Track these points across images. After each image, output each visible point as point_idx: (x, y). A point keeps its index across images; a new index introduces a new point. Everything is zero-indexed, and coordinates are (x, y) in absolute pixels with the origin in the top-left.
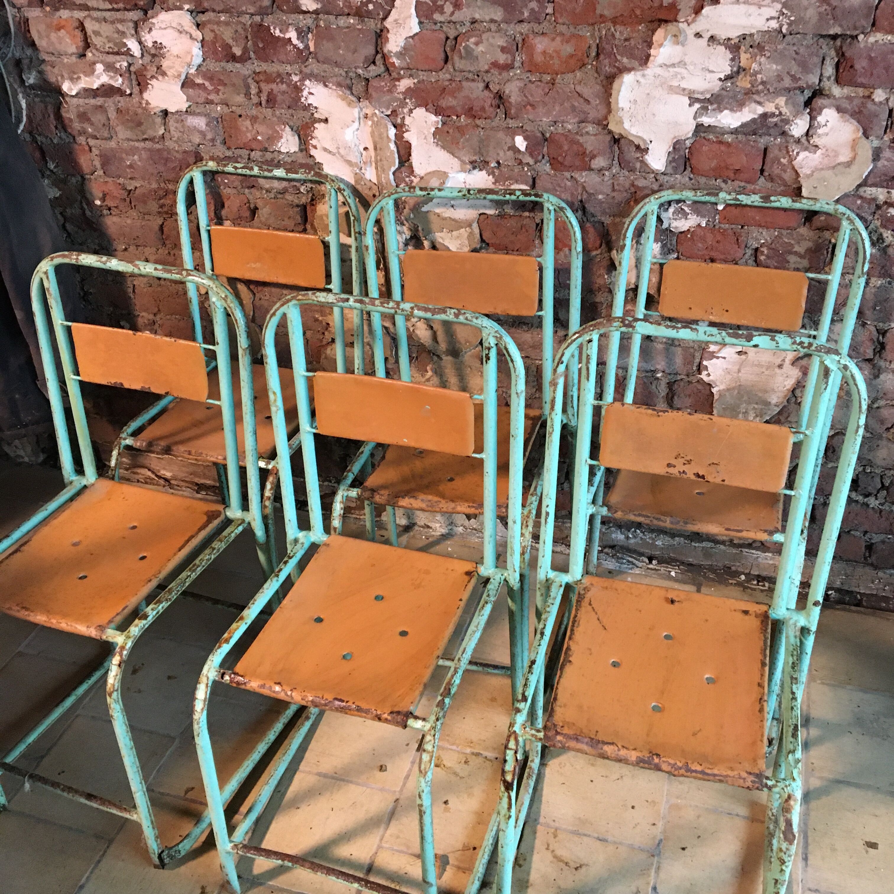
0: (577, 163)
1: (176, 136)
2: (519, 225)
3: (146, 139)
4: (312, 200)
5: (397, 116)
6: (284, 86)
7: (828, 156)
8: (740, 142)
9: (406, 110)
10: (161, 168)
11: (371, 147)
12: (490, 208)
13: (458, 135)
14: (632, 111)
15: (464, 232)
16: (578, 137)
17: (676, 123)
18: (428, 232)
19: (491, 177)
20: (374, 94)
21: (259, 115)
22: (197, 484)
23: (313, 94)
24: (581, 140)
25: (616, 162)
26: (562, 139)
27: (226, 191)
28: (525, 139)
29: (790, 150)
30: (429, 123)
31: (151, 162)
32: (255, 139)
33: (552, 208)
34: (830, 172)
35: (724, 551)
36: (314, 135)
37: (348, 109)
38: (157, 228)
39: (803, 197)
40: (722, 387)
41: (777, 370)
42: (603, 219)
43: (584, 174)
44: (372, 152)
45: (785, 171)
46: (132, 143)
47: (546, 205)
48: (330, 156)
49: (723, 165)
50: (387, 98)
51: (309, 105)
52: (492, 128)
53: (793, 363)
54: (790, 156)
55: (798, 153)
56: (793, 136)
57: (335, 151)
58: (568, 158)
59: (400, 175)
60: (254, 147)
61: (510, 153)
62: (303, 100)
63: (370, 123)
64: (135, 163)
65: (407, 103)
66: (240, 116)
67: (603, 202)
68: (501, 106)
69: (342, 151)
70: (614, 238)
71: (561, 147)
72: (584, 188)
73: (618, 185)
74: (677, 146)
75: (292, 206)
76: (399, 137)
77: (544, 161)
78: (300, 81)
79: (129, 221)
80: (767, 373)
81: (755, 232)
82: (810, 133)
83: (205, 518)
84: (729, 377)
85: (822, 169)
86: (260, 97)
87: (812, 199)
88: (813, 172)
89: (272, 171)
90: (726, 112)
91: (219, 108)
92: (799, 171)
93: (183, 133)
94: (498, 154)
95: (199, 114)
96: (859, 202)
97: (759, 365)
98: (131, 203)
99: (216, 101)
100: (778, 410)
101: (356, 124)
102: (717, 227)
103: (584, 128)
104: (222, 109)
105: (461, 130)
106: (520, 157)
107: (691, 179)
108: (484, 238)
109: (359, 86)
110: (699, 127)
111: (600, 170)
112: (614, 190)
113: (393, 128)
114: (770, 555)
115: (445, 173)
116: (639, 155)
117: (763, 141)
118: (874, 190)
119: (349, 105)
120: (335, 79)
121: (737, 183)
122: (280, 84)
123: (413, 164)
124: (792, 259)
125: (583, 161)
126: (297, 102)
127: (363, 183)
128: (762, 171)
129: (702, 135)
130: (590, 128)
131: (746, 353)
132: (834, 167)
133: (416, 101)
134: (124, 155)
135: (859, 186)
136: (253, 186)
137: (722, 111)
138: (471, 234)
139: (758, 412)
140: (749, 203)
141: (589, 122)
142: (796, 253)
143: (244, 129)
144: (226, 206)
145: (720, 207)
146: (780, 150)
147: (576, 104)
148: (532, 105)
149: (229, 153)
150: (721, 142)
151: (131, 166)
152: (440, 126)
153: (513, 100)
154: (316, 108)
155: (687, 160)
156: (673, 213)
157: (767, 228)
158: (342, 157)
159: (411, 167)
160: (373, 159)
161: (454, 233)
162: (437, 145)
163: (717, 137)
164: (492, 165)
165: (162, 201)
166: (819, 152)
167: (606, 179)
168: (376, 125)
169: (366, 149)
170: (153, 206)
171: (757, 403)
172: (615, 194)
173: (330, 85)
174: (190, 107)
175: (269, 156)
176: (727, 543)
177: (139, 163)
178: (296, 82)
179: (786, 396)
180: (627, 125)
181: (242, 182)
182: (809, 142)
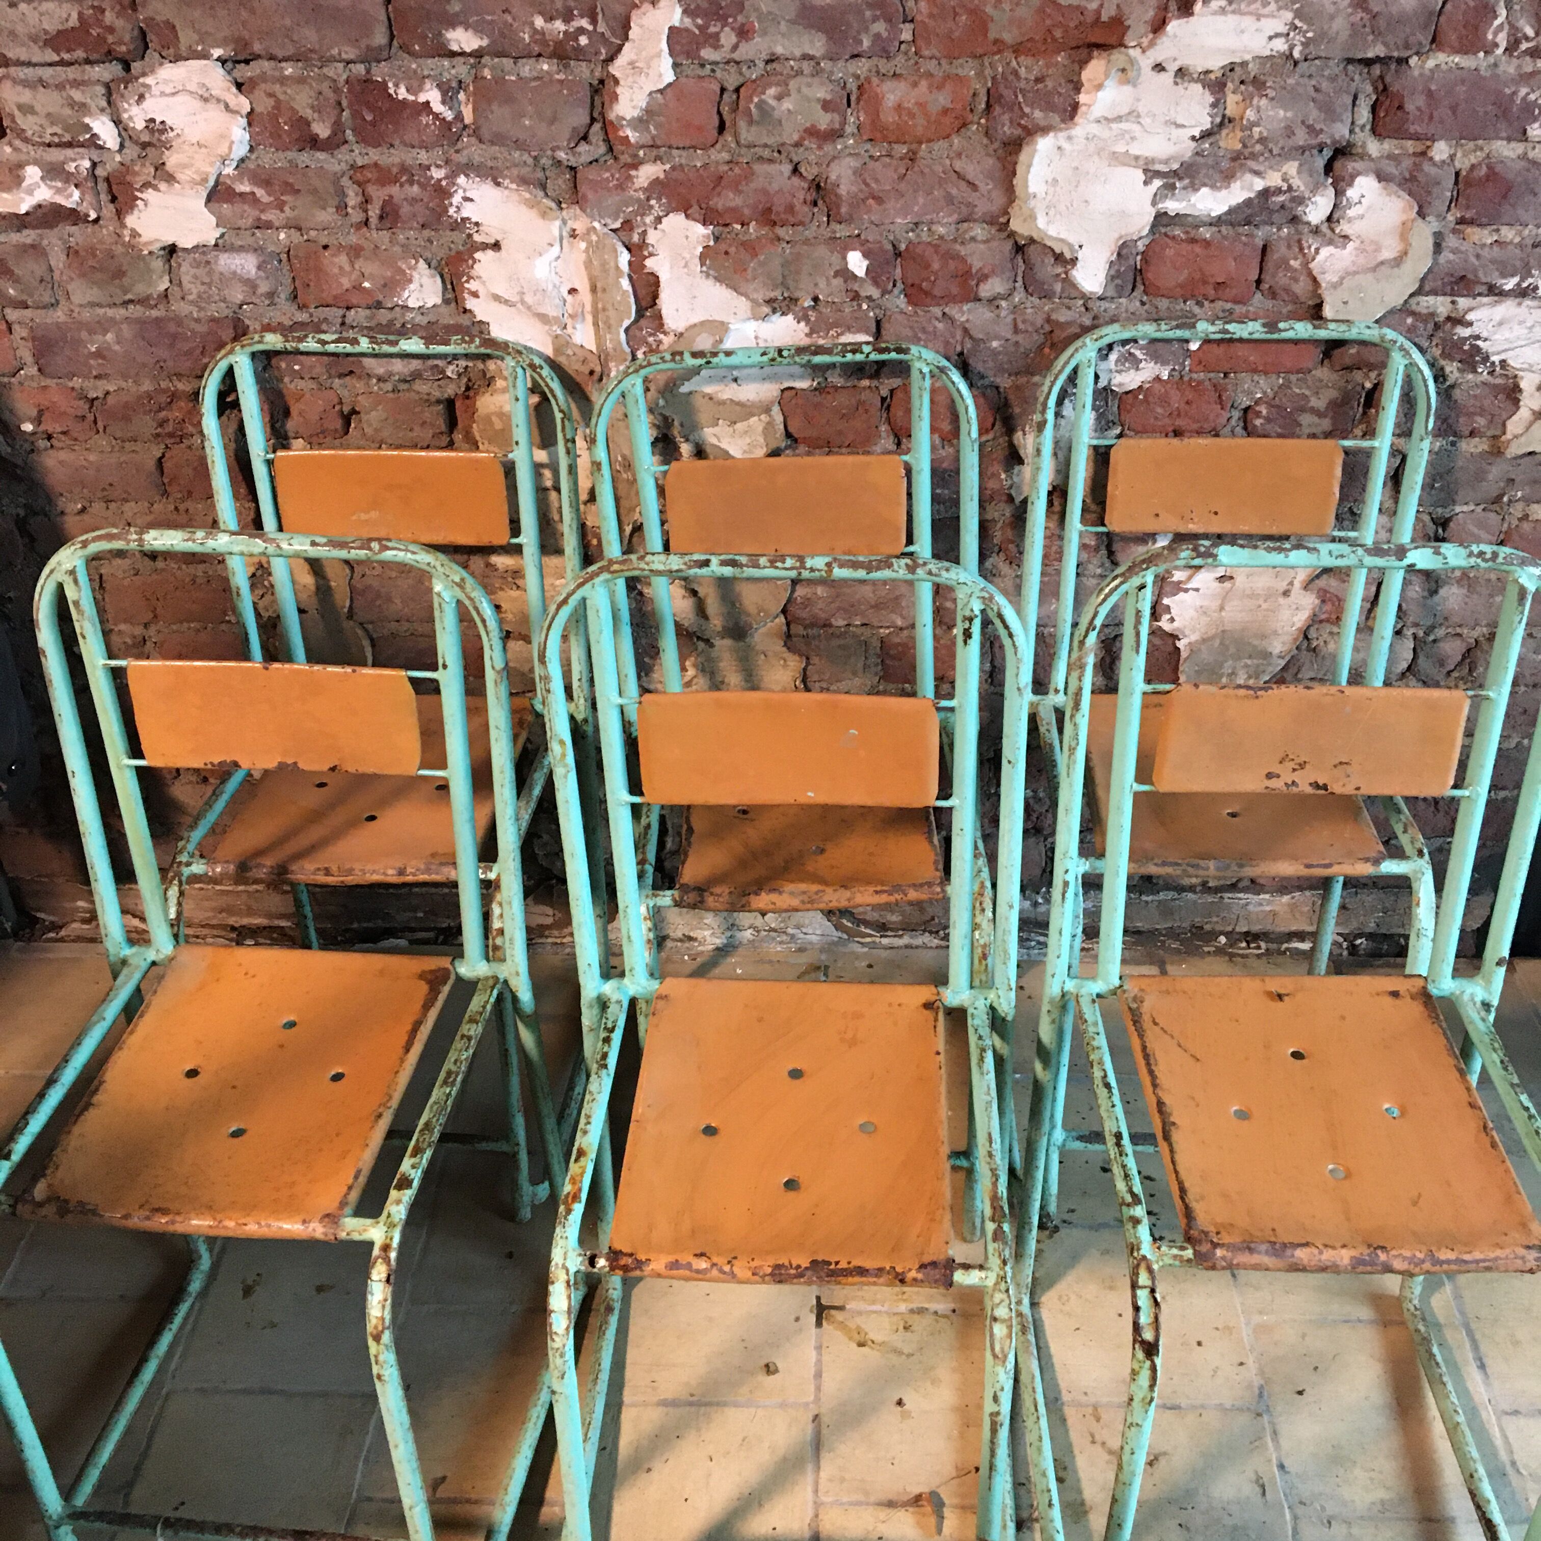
0: (955, 290)
1: (195, 291)
2: (854, 401)
3: (126, 303)
4: (468, 388)
5: (631, 229)
6: (415, 188)
7: (1365, 250)
8: (1225, 238)
9: (649, 219)
10: (163, 353)
11: (583, 286)
12: (802, 377)
13: (744, 255)
14: (1049, 198)
15: (756, 423)
16: (958, 247)
17: (1123, 214)
18: (691, 428)
19: (803, 324)
20: (590, 195)
21: (365, 244)
22: (233, 929)
23: (471, 200)
24: (963, 251)
25: (1019, 284)
26: (929, 251)
27: (291, 386)
28: (866, 255)
29: (1305, 245)
30: (693, 238)
31: (142, 343)
32: (358, 287)
33: (926, 370)
34: (1370, 276)
35: (1195, 902)
36: (473, 273)
37: (540, 222)
38: (151, 464)
39: (1327, 320)
40: (1194, 637)
41: (1281, 600)
42: (998, 380)
43: (965, 308)
44: (585, 296)
45: (1296, 280)
46: (101, 311)
47: (917, 365)
48: (504, 307)
49: (1197, 276)
50: (612, 200)
51: (463, 219)
52: (806, 242)
53: (1306, 588)
54: (1304, 255)
55: (1317, 251)
56: (1308, 223)
57: (514, 298)
58: (941, 283)
59: (638, 333)
60: (355, 301)
61: (838, 282)
62: (452, 211)
63: (583, 245)
64: (109, 349)
65: (651, 207)
66: (326, 247)
67: (999, 353)
68: (820, 203)
69: (529, 299)
70: (1017, 410)
71: (927, 266)
72: (966, 331)
73: (1024, 322)
74: (1124, 252)
75: (428, 402)
76: (637, 266)
77: (896, 291)
78: (446, 178)
79: (92, 458)
80: (1264, 606)
81: (1246, 381)
82: (1336, 216)
83: (424, 988)
84: (1204, 620)
85: (1356, 273)
86: (366, 211)
87: (1342, 321)
88: (1342, 279)
89: (396, 343)
90: (1204, 190)
91: (282, 236)
92: (1319, 278)
93: (209, 285)
94: (816, 285)
95: (241, 249)
96: (1409, 320)
97: (1253, 596)
98: (95, 422)
99: (277, 224)
100: (1282, 663)
101: (557, 248)
102: (1186, 379)
103: (966, 231)
104: (288, 236)
105: (751, 248)
106: (856, 287)
107: (1143, 303)
108: (791, 429)
109: (560, 181)
110: (1161, 219)
111: (990, 301)
112: (1016, 330)
113: (626, 252)
114: (1267, 896)
115: (722, 323)
116: (1059, 270)
117: (1260, 235)
118: (1431, 299)
119: (544, 215)
120: (515, 172)
121: (1219, 304)
122: (407, 186)
123: (664, 312)
124: (1306, 419)
125: (964, 284)
126: (440, 215)
127: (570, 352)
128: (1259, 282)
129: (1163, 230)
130: (979, 231)
131: (1231, 578)
132: (1374, 269)
133: (669, 202)
134: (84, 335)
135: (1412, 295)
136: (351, 372)
137: (1198, 190)
138: (770, 424)
139: (1251, 672)
140: (1245, 335)
141: (975, 221)
142: (1314, 411)
143: (336, 270)
144: (294, 411)
145: (1194, 346)
146: (1289, 247)
147: (954, 192)
148: (879, 200)
149: (302, 317)
150: (1193, 241)
151: (99, 354)
152: (712, 243)
153: (843, 190)
154: (477, 224)
155: (1138, 272)
156: (1117, 361)
157: (1266, 373)
158: (529, 308)
159: (659, 317)
160: (588, 308)
161: (739, 426)
162: (708, 276)
163: (1187, 233)
164: (806, 305)
165: (163, 414)
166: (1351, 246)
167: (1003, 313)
168: (594, 249)
169: (572, 291)
170: (146, 425)
171: (1250, 657)
172: (1020, 338)
173: (506, 182)
174: (222, 235)
175: (383, 316)
176: (1199, 888)
177: (117, 348)
178: (440, 180)
179: (1295, 640)
180: (1041, 222)
181: (329, 367)
182: (1333, 230)
